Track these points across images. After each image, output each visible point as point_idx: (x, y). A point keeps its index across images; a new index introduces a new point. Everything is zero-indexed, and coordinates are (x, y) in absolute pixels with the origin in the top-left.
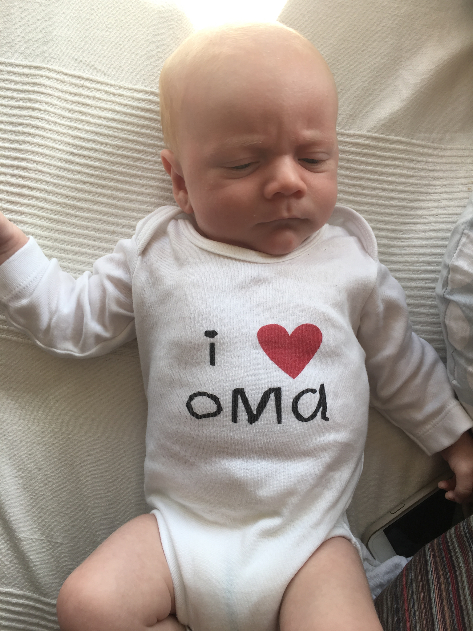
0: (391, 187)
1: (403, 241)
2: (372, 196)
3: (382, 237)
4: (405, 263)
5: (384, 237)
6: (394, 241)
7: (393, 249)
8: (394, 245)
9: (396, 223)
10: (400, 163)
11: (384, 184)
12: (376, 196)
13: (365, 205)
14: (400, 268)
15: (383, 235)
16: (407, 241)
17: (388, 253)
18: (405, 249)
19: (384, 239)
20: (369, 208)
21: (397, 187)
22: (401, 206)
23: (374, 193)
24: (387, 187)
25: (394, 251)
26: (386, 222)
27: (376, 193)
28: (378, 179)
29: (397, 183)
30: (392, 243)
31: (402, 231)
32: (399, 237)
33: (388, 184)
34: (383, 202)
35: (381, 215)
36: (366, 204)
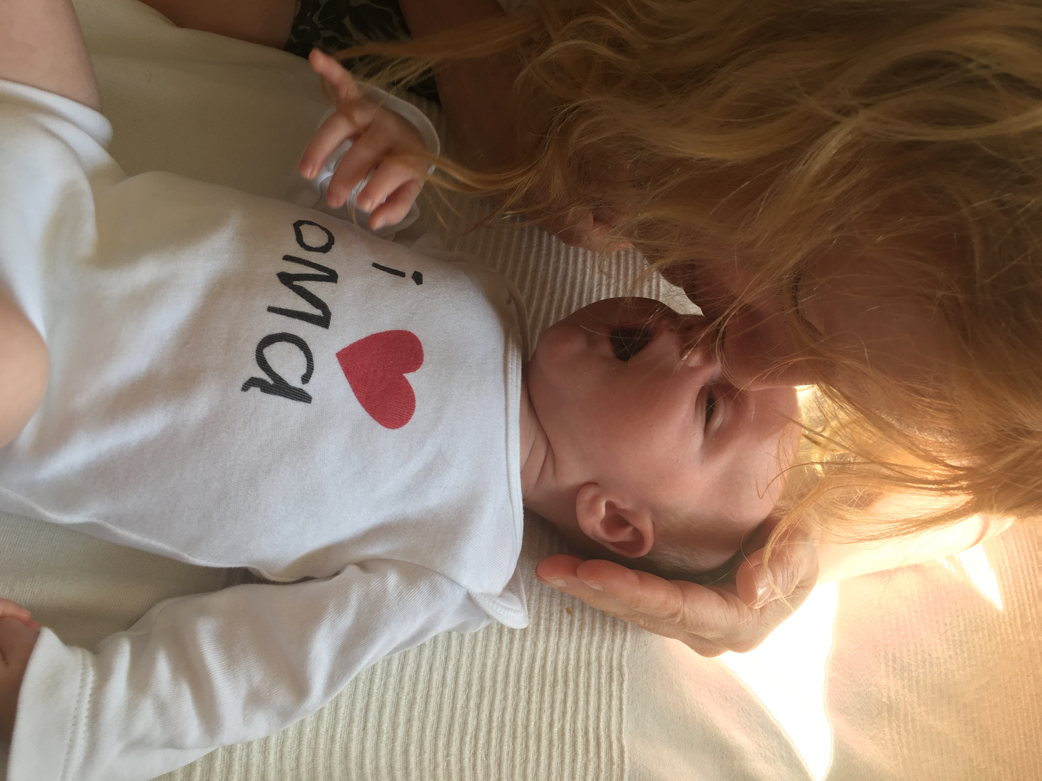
0: (556, 737)
1: (470, 760)
2: (541, 701)
3: (478, 720)
4: (433, 764)
5: (478, 723)
6: (471, 743)
7: (458, 741)
8: (465, 743)
9: (501, 748)
10: (592, 755)
11: (560, 725)
12: (540, 710)
13: (528, 689)
14: (425, 752)
15: (481, 720)
16: (470, 767)
17: (451, 730)
18: (458, 764)
19: (475, 723)
20: (524, 695)
21: (555, 748)
22: (527, 756)
23: (547, 705)
24: (556, 730)
25: (454, 743)
26: (502, 727)
27: (546, 709)
28: (566, 713)
29: (563, 748)
30: (468, 739)
31: (487, 759)
32: (478, 753)
33: (560, 732)
34: (533, 723)
35: (512, 720)
36: (529, 692)
